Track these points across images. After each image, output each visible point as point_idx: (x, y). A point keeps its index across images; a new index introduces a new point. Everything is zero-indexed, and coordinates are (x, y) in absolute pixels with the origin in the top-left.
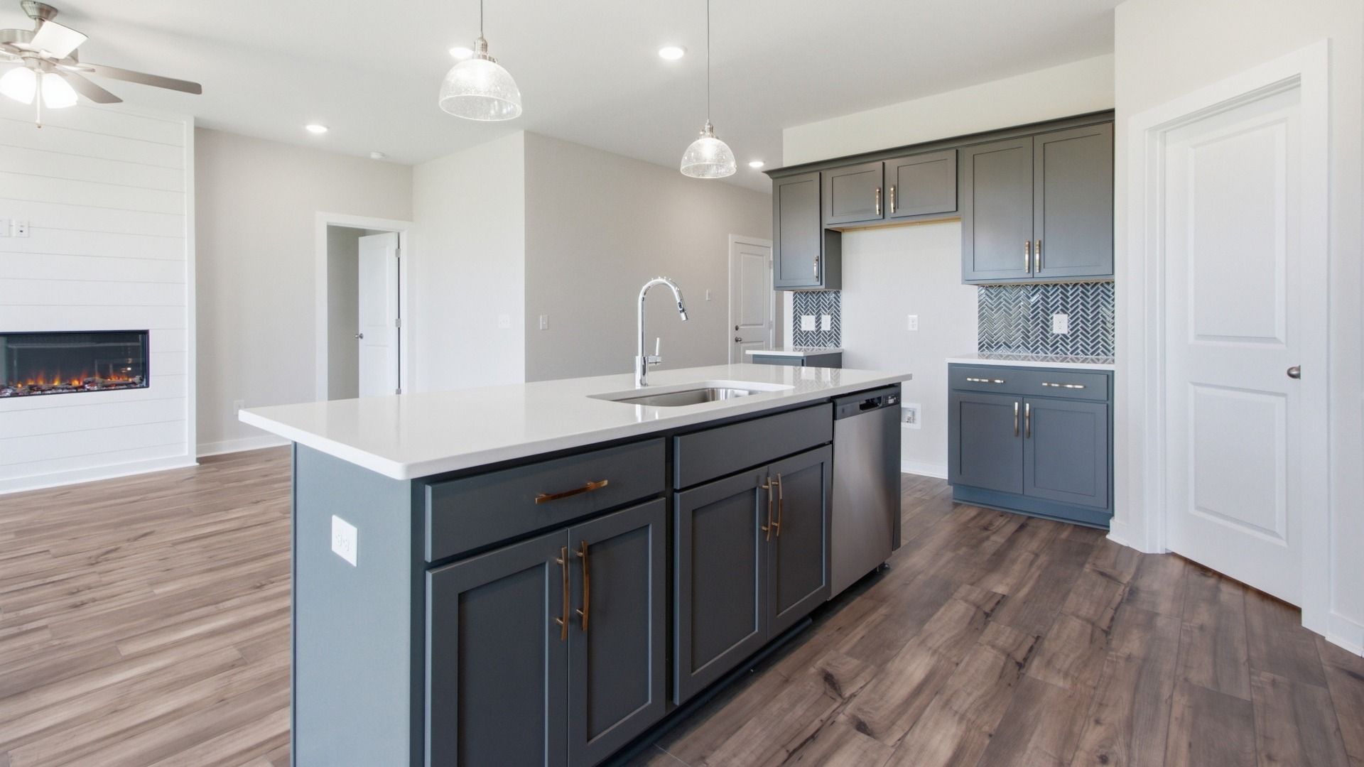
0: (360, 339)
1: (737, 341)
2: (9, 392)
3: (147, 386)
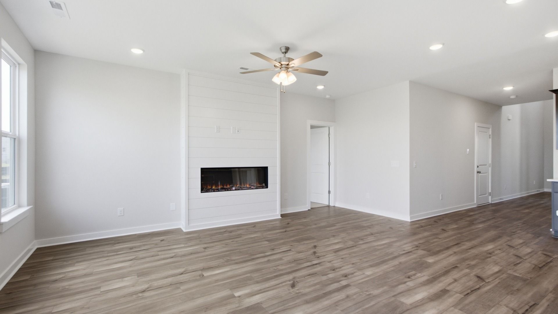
1: (478, 173)
3: (267, 187)
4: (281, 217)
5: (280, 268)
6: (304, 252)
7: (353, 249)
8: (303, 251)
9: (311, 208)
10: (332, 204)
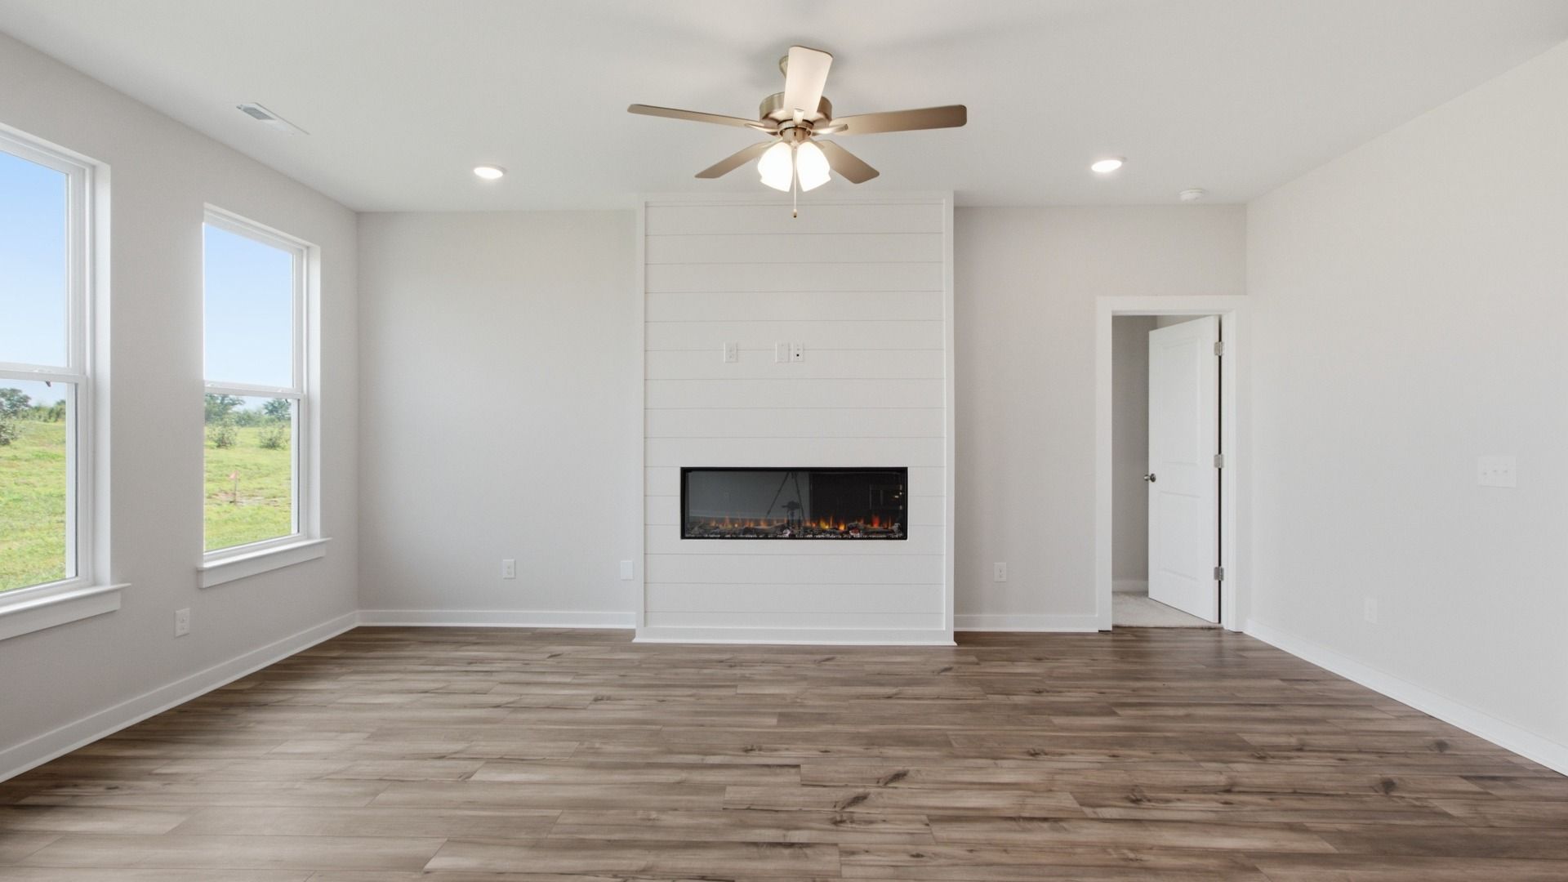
0: (1150, 481)
2: (788, 533)
3: (905, 537)
4: (956, 644)
5: (668, 819)
6: (825, 786)
7: (1024, 830)
8: (832, 781)
9: (1115, 627)
10: (1229, 624)
